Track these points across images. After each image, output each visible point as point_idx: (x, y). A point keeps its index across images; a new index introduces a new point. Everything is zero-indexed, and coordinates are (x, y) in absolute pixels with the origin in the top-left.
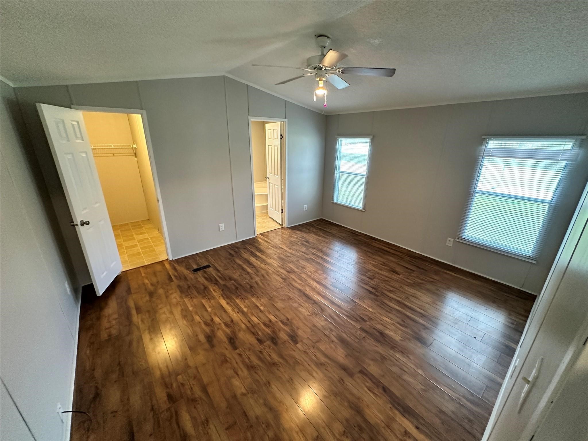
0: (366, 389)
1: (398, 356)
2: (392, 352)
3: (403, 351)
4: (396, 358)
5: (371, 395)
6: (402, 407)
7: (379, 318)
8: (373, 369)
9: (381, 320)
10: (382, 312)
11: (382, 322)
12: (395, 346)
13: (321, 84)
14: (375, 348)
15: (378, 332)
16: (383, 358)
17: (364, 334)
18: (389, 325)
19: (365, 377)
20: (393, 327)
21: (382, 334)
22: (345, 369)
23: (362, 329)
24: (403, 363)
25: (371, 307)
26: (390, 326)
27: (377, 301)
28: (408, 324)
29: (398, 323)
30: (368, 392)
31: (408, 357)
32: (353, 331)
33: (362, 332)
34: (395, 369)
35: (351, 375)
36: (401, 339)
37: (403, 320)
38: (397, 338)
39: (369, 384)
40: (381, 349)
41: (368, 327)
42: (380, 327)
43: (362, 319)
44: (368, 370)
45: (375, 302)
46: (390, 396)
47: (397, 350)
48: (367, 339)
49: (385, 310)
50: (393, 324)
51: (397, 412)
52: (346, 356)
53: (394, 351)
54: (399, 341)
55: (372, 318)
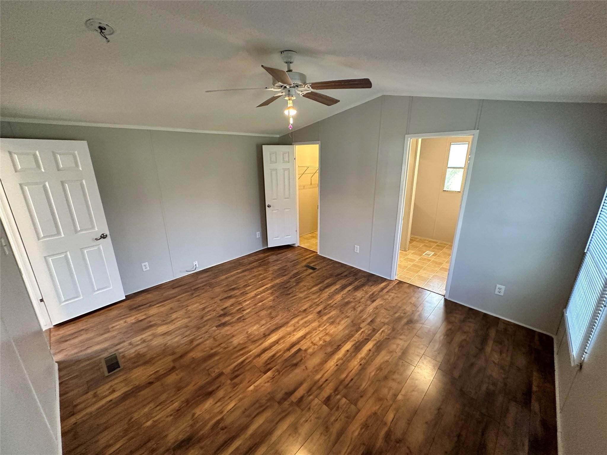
0: (158, 369)
1: (176, 405)
2: (183, 399)
3: (179, 411)
4: (174, 402)
5: (151, 373)
6: (129, 394)
7: (236, 396)
8: (172, 378)
9: (230, 397)
10: (246, 402)
11: (227, 398)
12: (189, 406)
13: (290, 104)
14: (193, 383)
15: (213, 391)
16: (179, 389)
17: (214, 375)
18: (221, 405)
19: (168, 370)
20: (216, 411)
21: (210, 394)
22: (182, 357)
23: (221, 374)
24: (166, 407)
25: (256, 390)
26: (219, 407)
27: (269, 400)
28: (218, 433)
29: (222, 419)
30: (155, 371)
31: (171, 415)
32: (220, 366)
33: (216, 374)
34: (163, 397)
35: (174, 361)
36: (196, 415)
37: (226, 428)
38: (198, 411)
39: (161, 372)
40: (190, 388)
41: (223, 381)
42: (221, 393)
43: (236, 377)
44: (173, 374)
45: (266, 396)
46: (143, 386)
47: (183, 405)
48: (207, 377)
49: (250, 407)
50: (221, 412)
51: (130, 388)
52: (193, 358)
53: (183, 402)
54: (193, 411)
55: (236, 388)
